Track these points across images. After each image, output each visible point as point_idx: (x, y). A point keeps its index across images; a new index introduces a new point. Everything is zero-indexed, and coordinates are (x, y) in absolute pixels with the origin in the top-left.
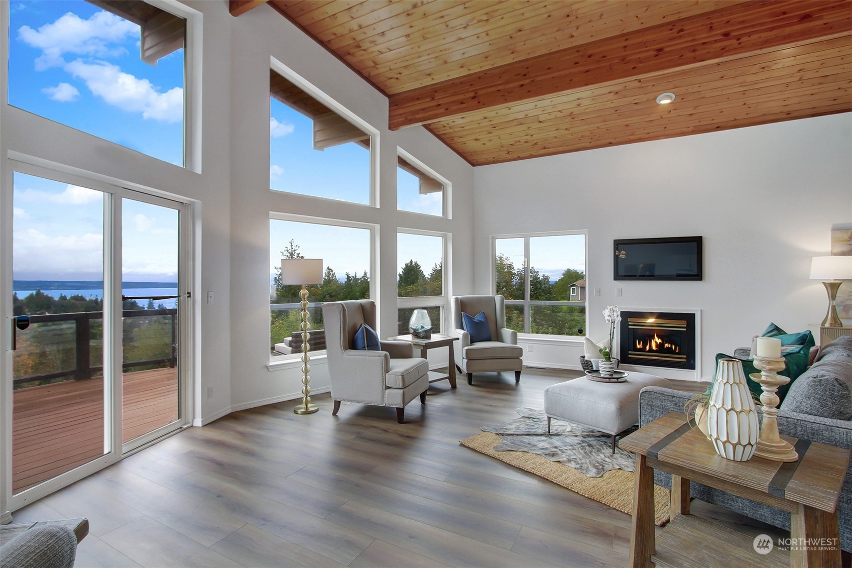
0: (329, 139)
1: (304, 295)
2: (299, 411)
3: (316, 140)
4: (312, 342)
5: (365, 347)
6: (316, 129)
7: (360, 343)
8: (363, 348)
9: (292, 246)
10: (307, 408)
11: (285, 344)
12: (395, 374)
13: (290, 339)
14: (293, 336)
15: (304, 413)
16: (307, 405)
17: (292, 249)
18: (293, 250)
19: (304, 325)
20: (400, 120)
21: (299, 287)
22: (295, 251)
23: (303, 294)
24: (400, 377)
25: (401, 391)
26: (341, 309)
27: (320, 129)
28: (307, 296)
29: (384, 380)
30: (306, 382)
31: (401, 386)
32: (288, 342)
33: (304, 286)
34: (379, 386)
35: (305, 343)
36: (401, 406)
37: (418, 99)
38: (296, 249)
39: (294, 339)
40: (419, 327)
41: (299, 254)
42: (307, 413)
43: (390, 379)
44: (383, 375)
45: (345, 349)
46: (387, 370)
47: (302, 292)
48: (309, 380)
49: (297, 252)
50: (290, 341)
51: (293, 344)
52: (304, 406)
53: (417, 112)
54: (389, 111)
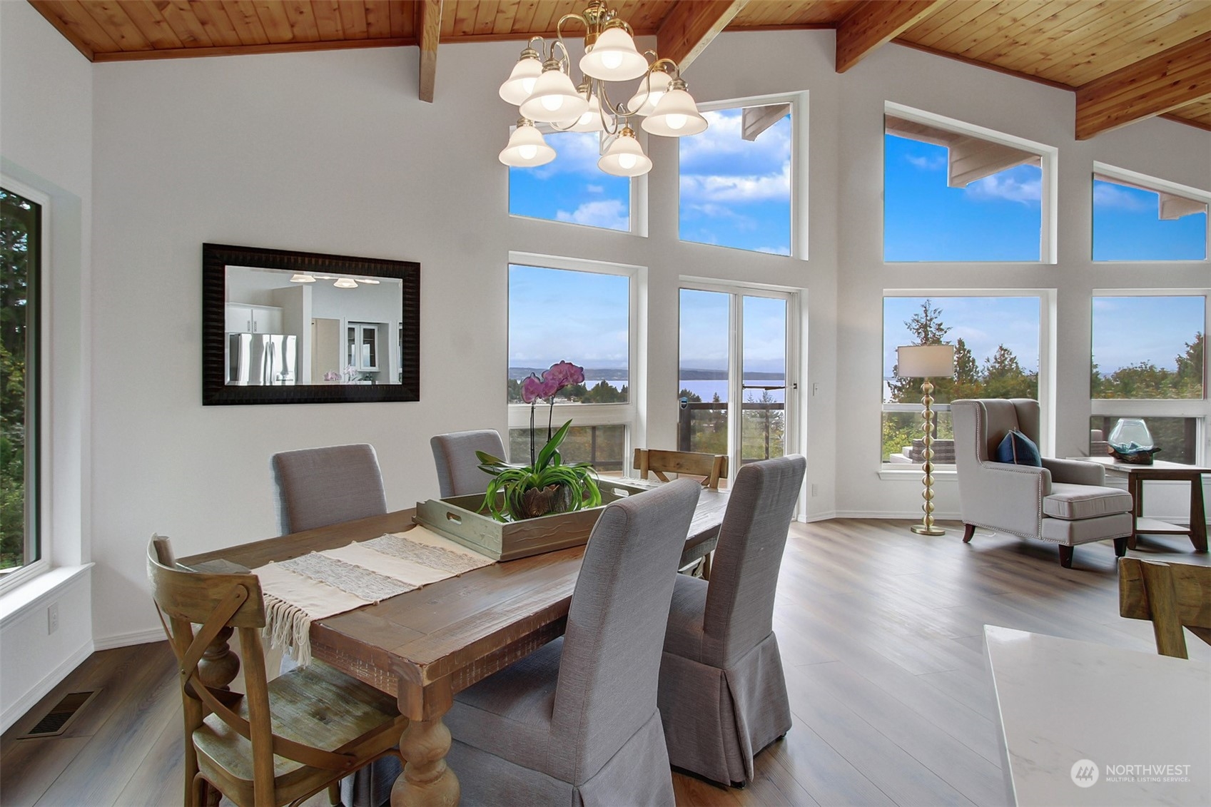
0: (976, 170)
1: (927, 390)
2: (918, 531)
3: (953, 176)
4: (938, 448)
5: (1013, 460)
6: (954, 160)
7: (1005, 454)
8: (1011, 461)
9: (926, 311)
10: (928, 529)
11: (904, 455)
12: (1059, 500)
13: (911, 448)
14: (914, 444)
15: (924, 533)
16: (928, 526)
17: (927, 316)
18: (928, 318)
19: (927, 427)
20: (1096, 122)
21: (921, 380)
22: (931, 320)
23: (925, 389)
24: (1066, 503)
25: (1069, 523)
26: (978, 408)
27: (958, 158)
28: (930, 391)
29: (1040, 505)
30: (928, 497)
31: (1066, 515)
32: (908, 452)
33: (926, 379)
34: (1032, 513)
35: (928, 449)
36: (1067, 544)
37: (1133, 81)
38: (933, 316)
39: (916, 448)
40: (1128, 446)
41: (941, 324)
42: (928, 533)
43: (1049, 506)
44: (1038, 498)
45: (983, 459)
46: (1046, 492)
47: (924, 386)
48: (931, 494)
49: (937, 321)
50: (910, 451)
51: (914, 455)
52: (925, 526)
53: (1131, 103)
54: (1077, 111)
